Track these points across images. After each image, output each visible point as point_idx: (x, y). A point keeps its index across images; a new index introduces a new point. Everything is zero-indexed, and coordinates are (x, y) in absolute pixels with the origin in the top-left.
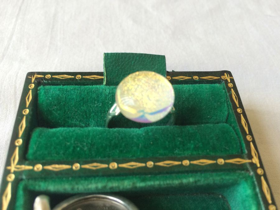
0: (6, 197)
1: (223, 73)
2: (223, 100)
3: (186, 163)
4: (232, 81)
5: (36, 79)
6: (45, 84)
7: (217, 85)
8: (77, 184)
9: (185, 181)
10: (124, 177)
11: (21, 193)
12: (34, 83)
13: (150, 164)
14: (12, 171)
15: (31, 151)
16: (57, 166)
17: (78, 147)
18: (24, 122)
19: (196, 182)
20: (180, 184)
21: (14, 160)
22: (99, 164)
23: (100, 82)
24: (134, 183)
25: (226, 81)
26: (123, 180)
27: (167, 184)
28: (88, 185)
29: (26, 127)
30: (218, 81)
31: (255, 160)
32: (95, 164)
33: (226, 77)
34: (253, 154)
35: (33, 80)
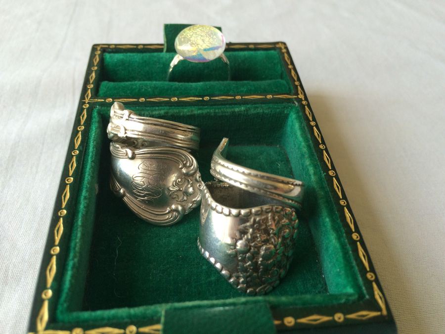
0: (83, 117)
1: (278, 43)
2: (277, 61)
3: (238, 97)
4: (286, 48)
5: (101, 48)
6: (109, 52)
7: (272, 52)
8: (143, 110)
9: (237, 110)
10: (184, 107)
11: (95, 114)
12: (100, 50)
13: (206, 98)
14: (87, 103)
15: (101, 92)
16: (125, 100)
17: (142, 89)
18: (94, 74)
19: (247, 110)
20: (233, 112)
21: (87, 96)
22: (162, 99)
23: (161, 50)
24: (192, 111)
25: (280, 49)
26: (183, 109)
27: (222, 112)
28: (152, 111)
29: (96, 78)
30: (274, 49)
31: (301, 96)
32: (158, 99)
33: (280, 45)
34: (299, 92)
35: (99, 48)
